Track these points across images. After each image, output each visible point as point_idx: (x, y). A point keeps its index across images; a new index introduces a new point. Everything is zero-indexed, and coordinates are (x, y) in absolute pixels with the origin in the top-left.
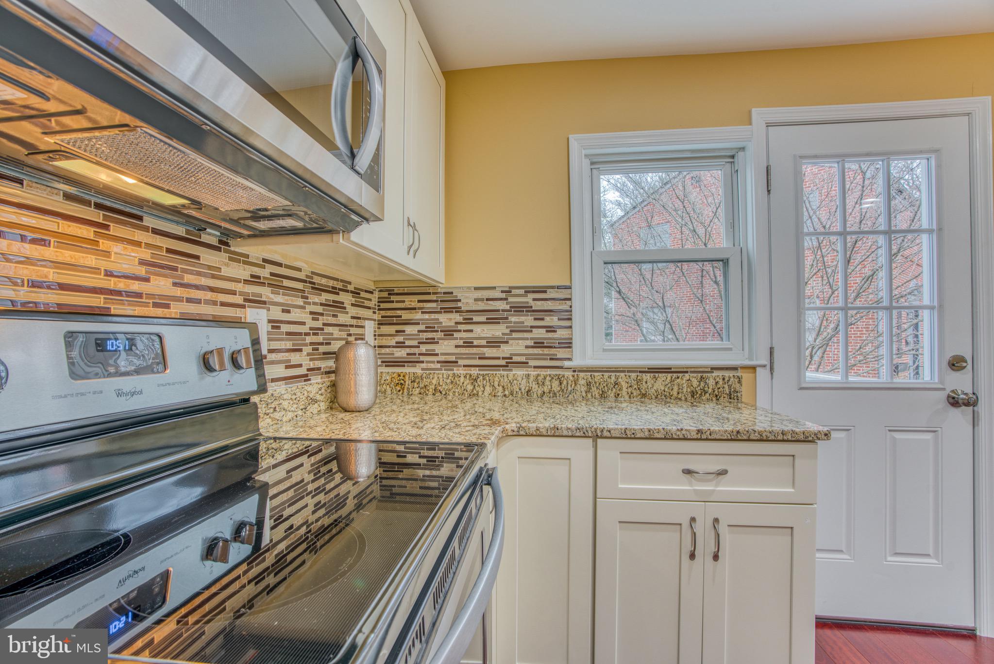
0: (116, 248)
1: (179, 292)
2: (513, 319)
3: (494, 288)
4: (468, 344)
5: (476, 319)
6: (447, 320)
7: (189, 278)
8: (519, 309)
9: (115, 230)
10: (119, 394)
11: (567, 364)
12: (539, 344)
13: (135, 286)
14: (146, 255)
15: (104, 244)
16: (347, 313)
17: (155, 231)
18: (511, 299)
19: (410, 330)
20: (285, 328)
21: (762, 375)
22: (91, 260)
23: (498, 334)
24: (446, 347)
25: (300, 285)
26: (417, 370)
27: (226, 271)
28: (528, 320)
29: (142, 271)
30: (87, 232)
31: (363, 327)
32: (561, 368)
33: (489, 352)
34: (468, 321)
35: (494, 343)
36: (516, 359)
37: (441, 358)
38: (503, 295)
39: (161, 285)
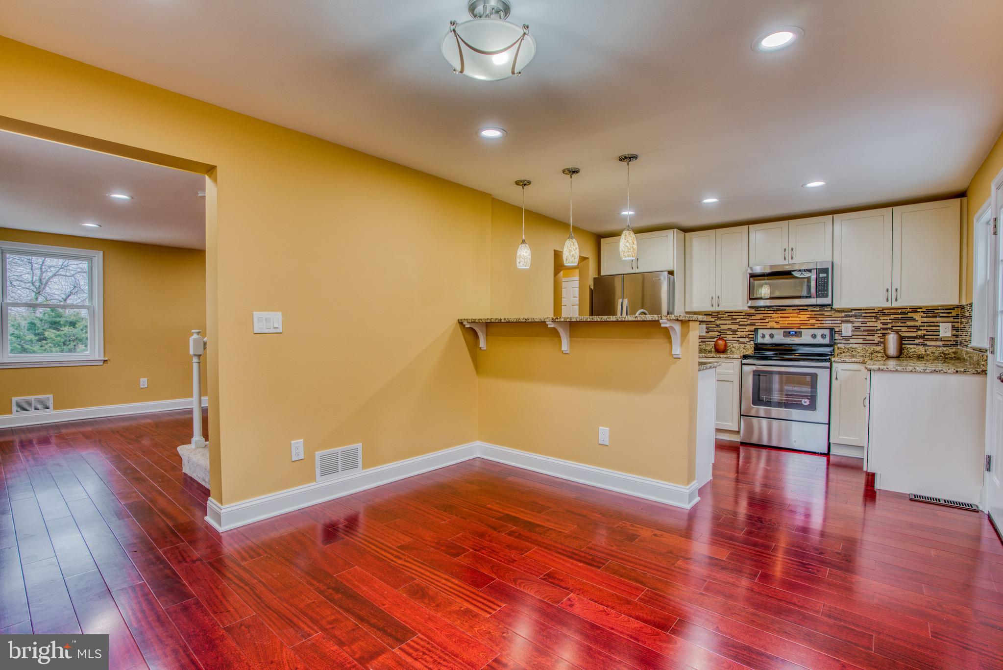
0: (801, 316)
1: (817, 322)
7: (820, 319)
9: (802, 313)
10: (790, 340)
13: (806, 322)
14: (809, 316)
15: (799, 316)
16: (917, 321)
17: (811, 311)
20: (861, 328)
21: (990, 353)
22: (797, 319)
25: (875, 315)
27: (833, 315)
29: (808, 319)
30: (796, 315)
31: (939, 326)
39: (813, 321)
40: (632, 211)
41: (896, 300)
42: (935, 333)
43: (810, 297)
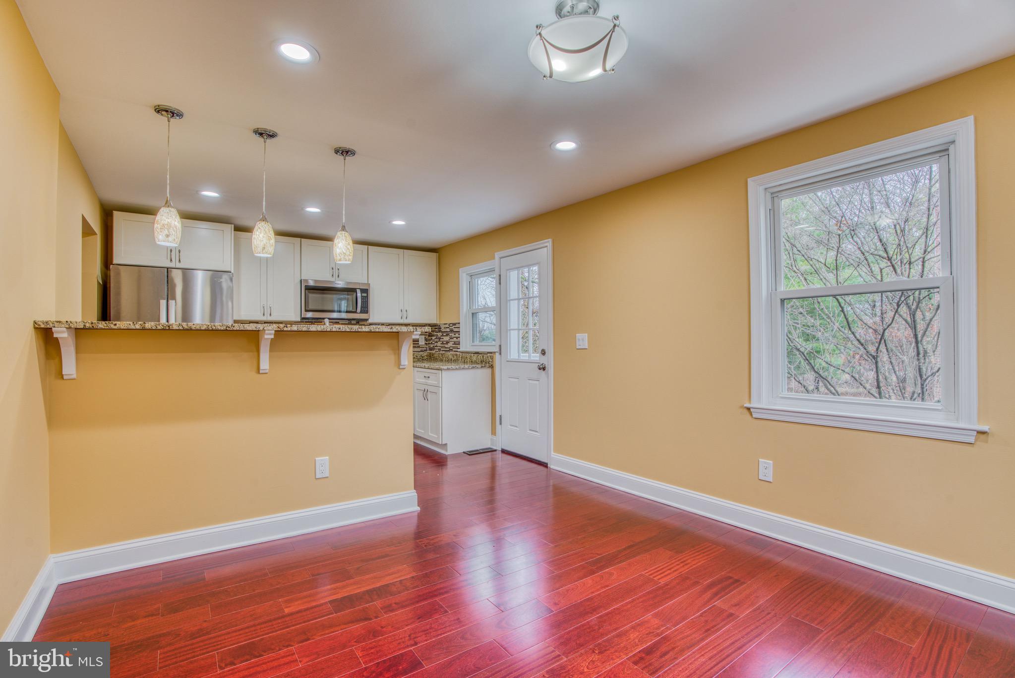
2: (450, 334)
3: (446, 324)
4: (443, 344)
5: (445, 334)
6: (439, 334)
8: (452, 331)
11: (458, 350)
12: (455, 344)
18: (450, 328)
19: (433, 338)
21: (497, 354)
23: (448, 340)
24: (439, 344)
26: (433, 352)
28: (452, 335)
32: (457, 351)
33: (446, 346)
34: (443, 336)
35: (447, 343)
36: (451, 348)
37: (438, 348)
38: (448, 326)
40: (217, 193)
41: (406, 318)
42: (417, 343)
43: (356, 312)
